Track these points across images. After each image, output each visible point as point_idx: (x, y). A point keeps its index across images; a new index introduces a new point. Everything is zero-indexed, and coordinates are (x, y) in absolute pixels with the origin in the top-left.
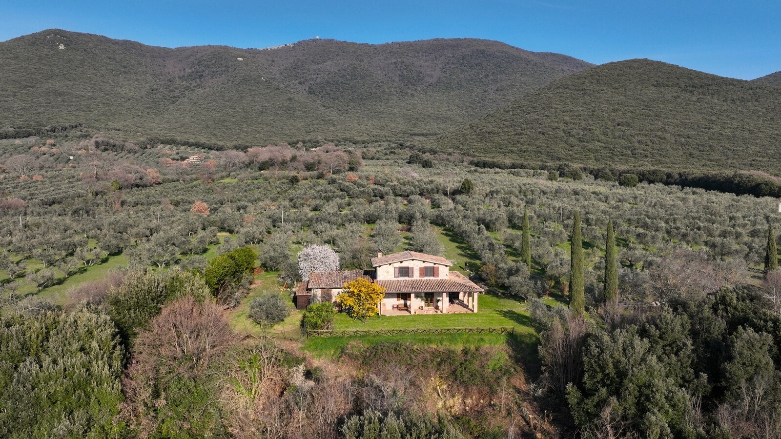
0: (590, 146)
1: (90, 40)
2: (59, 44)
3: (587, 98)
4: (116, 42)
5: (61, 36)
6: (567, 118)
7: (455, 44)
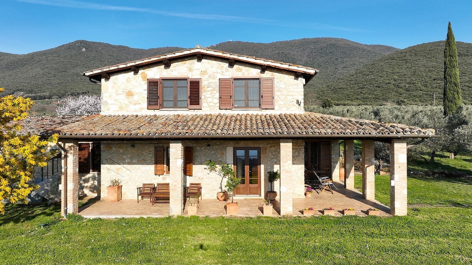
0: (415, 93)
1: (100, 46)
2: (83, 48)
3: (409, 65)
4: (114, 47)
5: (84, 44)
6: (396, 77)
7: (316, 41)
